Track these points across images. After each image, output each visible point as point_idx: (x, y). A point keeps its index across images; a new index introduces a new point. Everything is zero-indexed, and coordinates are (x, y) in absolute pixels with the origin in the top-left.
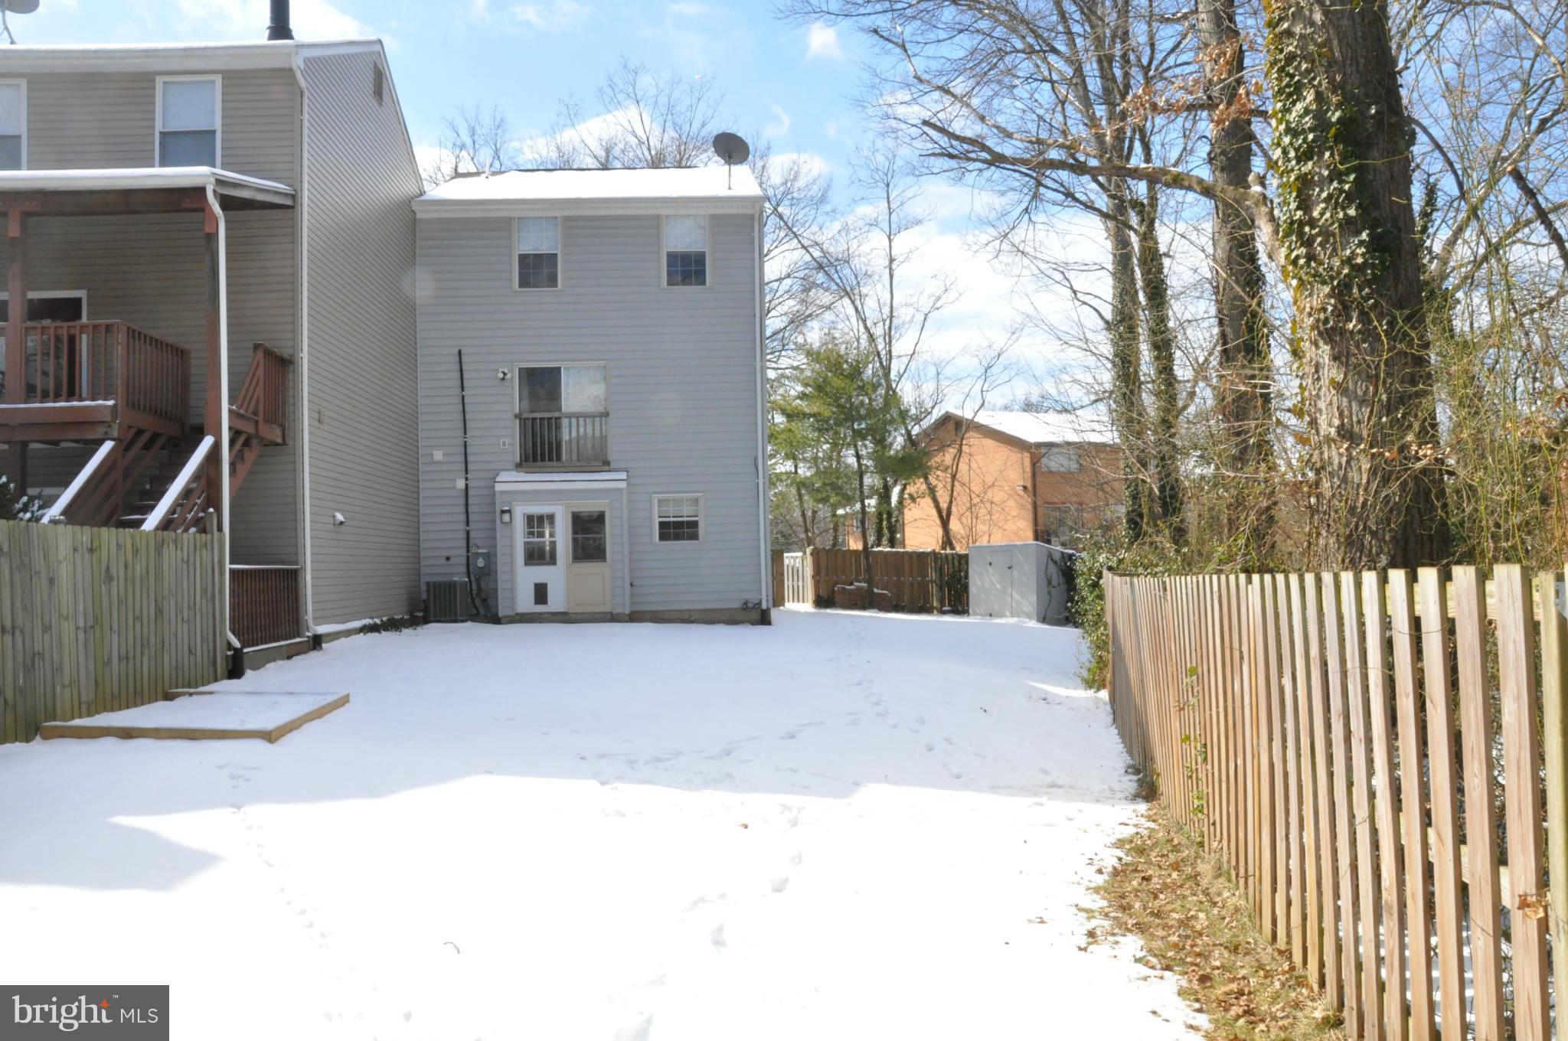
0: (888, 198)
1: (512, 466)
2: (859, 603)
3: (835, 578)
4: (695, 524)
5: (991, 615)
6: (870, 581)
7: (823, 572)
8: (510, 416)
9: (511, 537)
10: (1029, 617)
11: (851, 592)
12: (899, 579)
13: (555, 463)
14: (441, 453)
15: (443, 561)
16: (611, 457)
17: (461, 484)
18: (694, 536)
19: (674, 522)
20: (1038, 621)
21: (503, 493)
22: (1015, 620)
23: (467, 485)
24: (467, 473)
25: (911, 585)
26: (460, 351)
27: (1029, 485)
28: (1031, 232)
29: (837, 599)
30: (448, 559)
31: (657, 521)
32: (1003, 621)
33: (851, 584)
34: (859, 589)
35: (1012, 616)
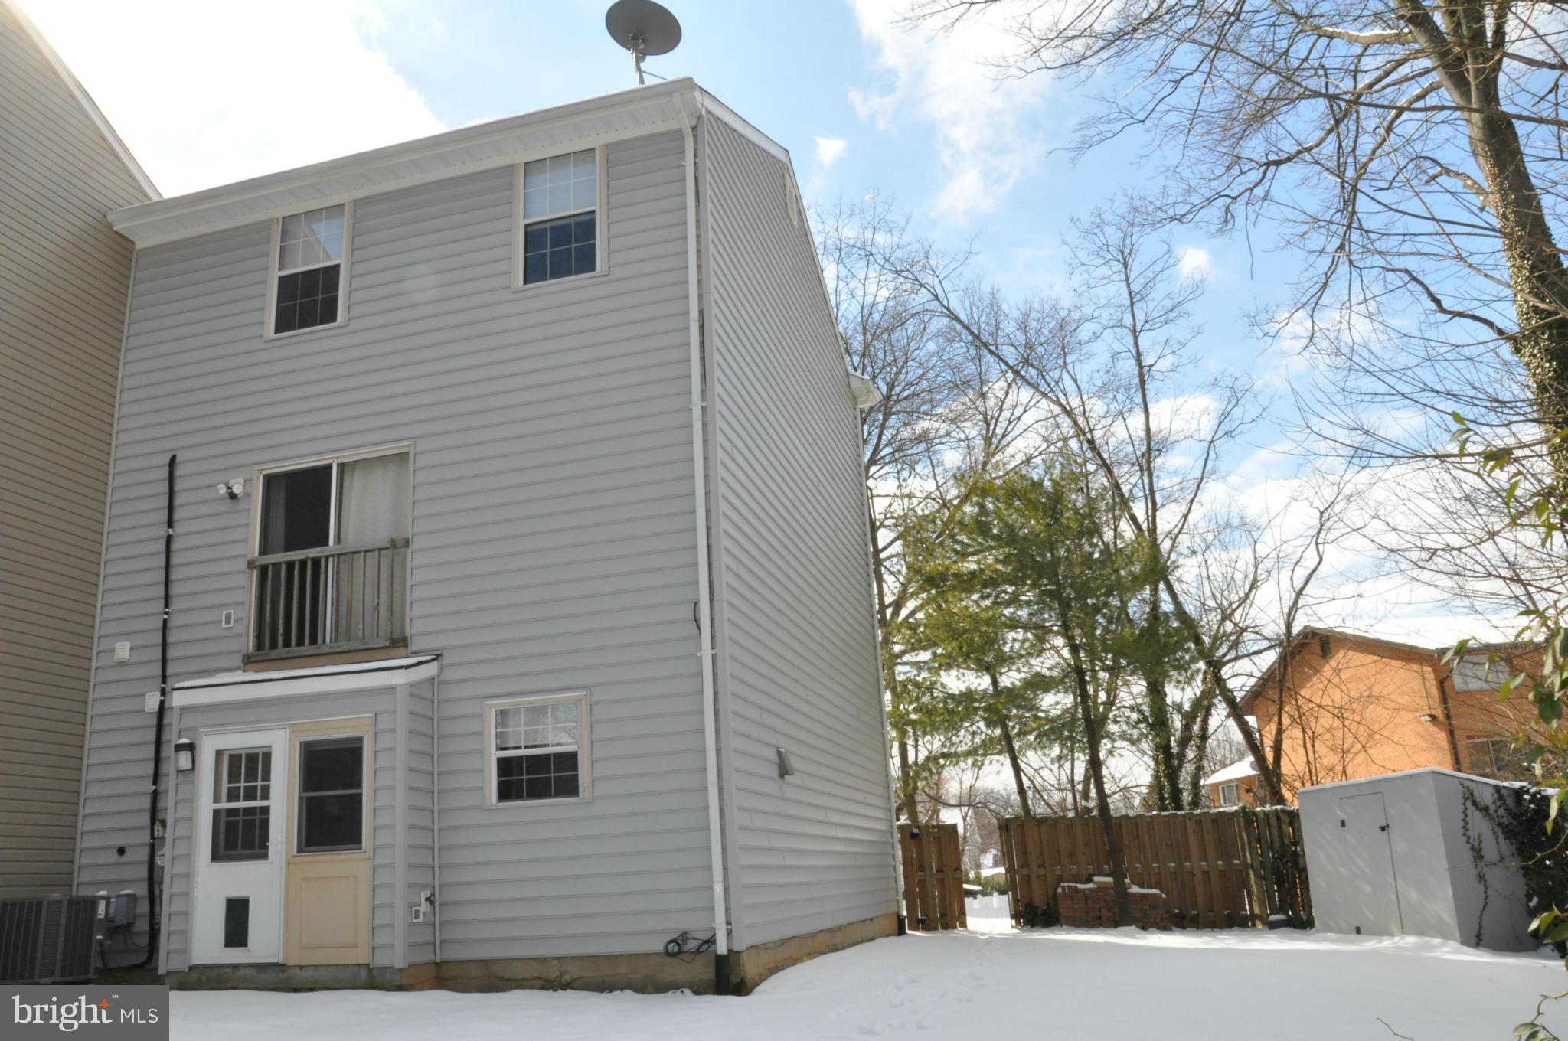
0: (1127, 279)
1: (237, 661)
2: (1106, 914)
3: (1058, 871)
4: (569, 761)
5: (1358, 931)
6: (1118, 874)
7: (1034, 861)
8: (242, 565)
9: (191, 801)
10: (1445, 936)
11: (1087, 896)
12: (1180, 865)
13: (307, 649)
14: (127, 645)
15: (113, 857)
16: (413, 629)
17: (152, 702)
18: (568, 787)
19: (530, 758)
20: (1465, 942)
21: (184, 710)
22: (1411, 940)
23: (162, 703)
24: (164, 681)
25: (1206, 874)
26: (173, 458)
27: (1439, 713)
28: (1356, 286)
29: (1064, 907)
30: (121, 851)
31: (494, 755)
32: (1386, 943)
33: (1089, 880)
34: (1102, 888)
35: (1403, 931)
